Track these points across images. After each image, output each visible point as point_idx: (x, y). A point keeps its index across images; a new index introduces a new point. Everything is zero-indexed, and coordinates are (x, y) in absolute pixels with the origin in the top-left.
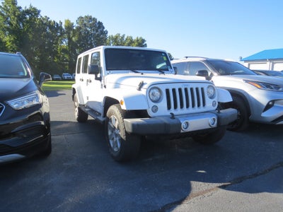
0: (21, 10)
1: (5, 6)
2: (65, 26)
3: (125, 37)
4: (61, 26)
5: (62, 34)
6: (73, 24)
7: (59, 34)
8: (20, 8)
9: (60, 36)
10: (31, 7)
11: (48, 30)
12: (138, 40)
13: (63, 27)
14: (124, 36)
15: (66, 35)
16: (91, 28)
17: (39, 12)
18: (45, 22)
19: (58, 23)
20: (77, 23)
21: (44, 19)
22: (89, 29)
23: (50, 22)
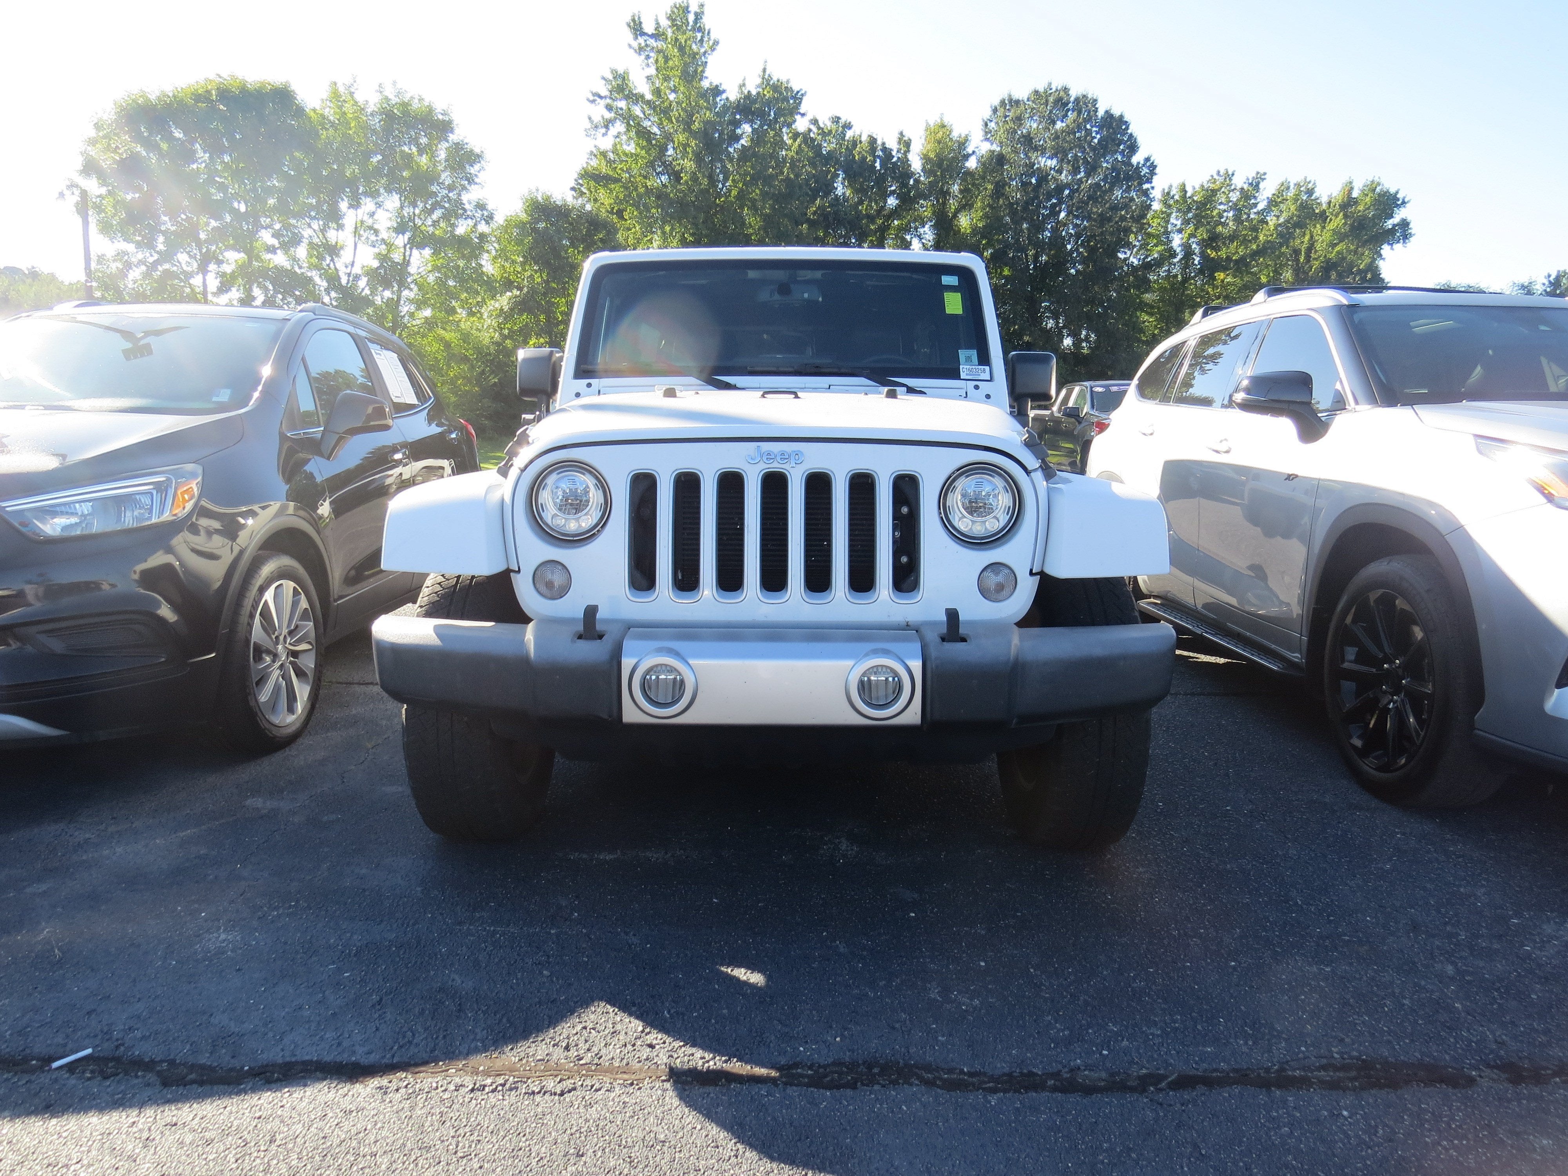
0: (720, 101)
1: (657, 92)
2: (926, 158)
3: (1267, 190)
4: (905, 161)
5: (907, 201)
6: (962, 144)
7: (892, 202)
8: (716, 91)
9: (895, 213)
10: (766, 80)
11: (840, 188)
12: (1348, 203)
13: (916, 164)
14: (1255, 185)
15: (925, 208)
16: (1059, 153)
17: (798, 98)
18: (827, 147)
19: (892, 144)
20: (988, 135)
21: (824, 133)
22: (1047, 163)
23: (855, 143)
